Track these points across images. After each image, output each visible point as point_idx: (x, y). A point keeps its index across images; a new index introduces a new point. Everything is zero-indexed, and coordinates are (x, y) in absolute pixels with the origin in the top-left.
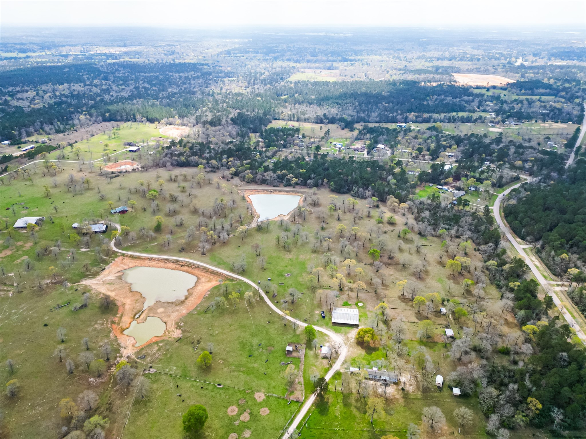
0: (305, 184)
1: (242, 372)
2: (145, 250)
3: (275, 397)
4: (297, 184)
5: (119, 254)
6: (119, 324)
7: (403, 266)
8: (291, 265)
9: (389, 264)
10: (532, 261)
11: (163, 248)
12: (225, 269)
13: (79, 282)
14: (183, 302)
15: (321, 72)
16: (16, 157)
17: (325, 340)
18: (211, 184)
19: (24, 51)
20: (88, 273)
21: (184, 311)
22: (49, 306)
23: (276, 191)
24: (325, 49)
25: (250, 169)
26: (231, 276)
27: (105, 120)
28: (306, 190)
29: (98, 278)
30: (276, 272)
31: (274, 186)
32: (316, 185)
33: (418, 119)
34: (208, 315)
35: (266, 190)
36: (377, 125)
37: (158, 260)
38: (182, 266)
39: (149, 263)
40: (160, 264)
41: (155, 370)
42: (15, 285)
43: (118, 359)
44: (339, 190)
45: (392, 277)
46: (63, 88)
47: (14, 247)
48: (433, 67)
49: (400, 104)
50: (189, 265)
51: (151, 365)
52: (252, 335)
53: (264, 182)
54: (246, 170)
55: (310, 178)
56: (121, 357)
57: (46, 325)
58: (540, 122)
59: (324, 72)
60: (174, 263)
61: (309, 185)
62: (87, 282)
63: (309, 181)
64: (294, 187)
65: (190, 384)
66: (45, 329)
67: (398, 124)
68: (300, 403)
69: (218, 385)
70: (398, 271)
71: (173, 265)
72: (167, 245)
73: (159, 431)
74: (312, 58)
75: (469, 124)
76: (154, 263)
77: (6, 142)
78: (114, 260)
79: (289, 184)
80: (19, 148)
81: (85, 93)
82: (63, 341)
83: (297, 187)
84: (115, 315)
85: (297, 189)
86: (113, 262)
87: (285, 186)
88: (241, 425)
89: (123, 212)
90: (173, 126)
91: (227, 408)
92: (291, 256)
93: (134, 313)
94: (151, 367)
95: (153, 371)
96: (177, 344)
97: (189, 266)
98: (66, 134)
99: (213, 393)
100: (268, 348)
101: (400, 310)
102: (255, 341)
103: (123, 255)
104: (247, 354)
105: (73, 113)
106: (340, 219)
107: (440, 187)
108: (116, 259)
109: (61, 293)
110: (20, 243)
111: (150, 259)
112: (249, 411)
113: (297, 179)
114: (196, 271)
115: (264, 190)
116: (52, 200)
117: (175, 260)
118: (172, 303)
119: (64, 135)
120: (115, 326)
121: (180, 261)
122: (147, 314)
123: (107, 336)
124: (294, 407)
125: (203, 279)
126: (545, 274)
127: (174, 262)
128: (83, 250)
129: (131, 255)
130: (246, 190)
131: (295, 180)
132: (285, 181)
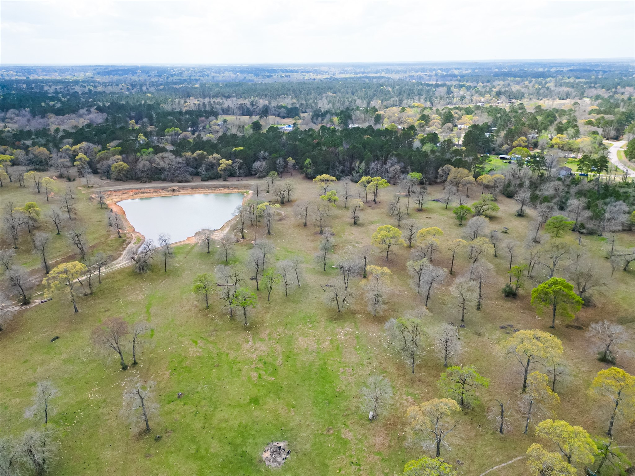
0: (248, 171)
4: (231, 171)
18: (24, 187)
23: (184, 188)
25: (121, 153)
28: (253, 182)
31: (179, 182)
35: (163, 189)
54: (111, 156)
55: (256, 158)
61: (257, 171)
63: (257, 165)
64: (225, 179)
79: (212, 174)
83: (230, 179)
85: (233, 181)
87: (203, 180)
92: (262, 348)
113: (230, 162)
115: (156, 190)
130: (115, 191)
131: (225, 163)
132: (202, 169)
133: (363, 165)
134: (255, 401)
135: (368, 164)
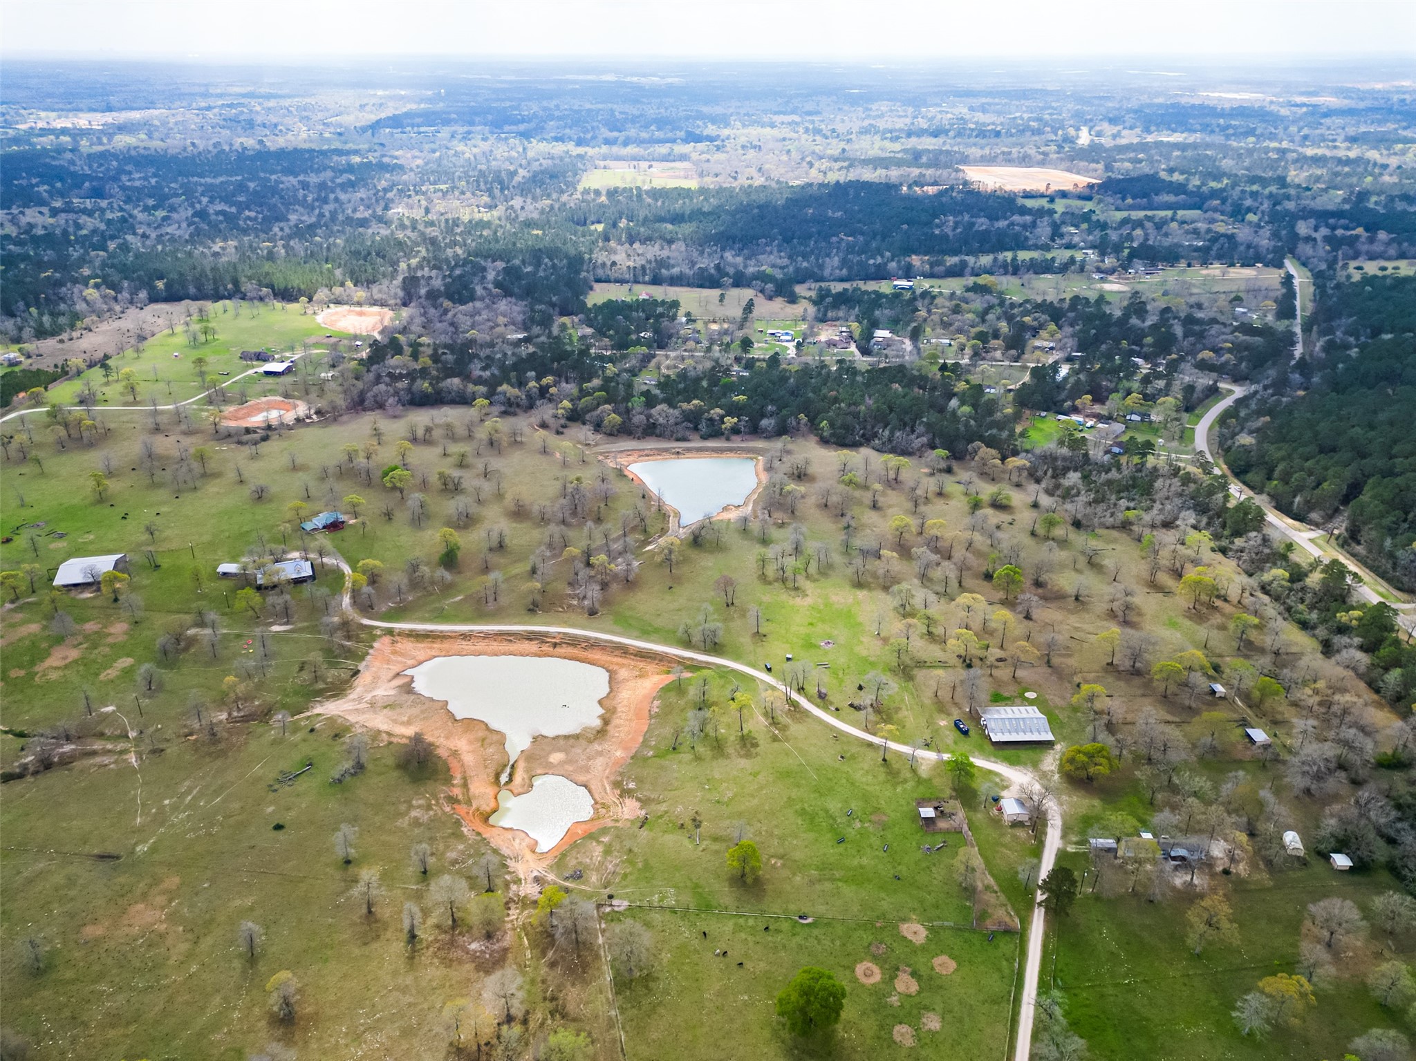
0: (755, 431)
1: (840, 880)
2: (441, 616)
3: (951, 928)
4: (735, 431)
5: (378, 632)
6: (470, 802)
7: (1077, 599)
8: (823, 621)
9: (1044, 599)
11: (483, 607)
12: (665, 642)
13: (308, 709)
14: (601, 733)
15: (650, 167)
17: (997, 784)
18: (521, 443)
20: (321, 685)
21: (616, 752)
22: (260, 779)
23: (688, 450)
24: (636, 112)
25: (607, 402)
26: (692, 659)
27: (154, 299)
28: (760, 444)
29: (351, 697)
30: (795, 640)
31: (678, 440)
32: (782, 431)
33: (936, 269)
34: (686, 757)
35: (666, 450)
36: (847, 285)
37: (487, 636)
38: (555, 645)
39: (465, 645)
40: (494, 646)
41: (626, 903)
42: (132, 734)
43: (514, 887)
44: (842, 439)
45: (1065, 626)
47: (80, 638)
48: (905, 151)
49: (879, 237)
50: (573, 642)
51: (608, 891)
52: (818, 792)
53: (651, 430)
54: (598, 405)
55: (763, 415)
56: (518, 881)
57: (279, 827)
58: (1197, 267)
59: (658, 167)
60: (531, 640)
61: (764, 431)
62: (329, 708)
63: (764, 422)
64: (728, 439)
65: (731, 924)
66: (281, 835)
67: (896, 283)
68: (1016, 935)
69: (801, 917)
70: (1071, 612)
71: (533, 646)
72: (491, 599)
73: (717, 1046)
74: (615, 134)
75: (1049, 276)
76: (481, 645)
78: (372, 647)
79: (714, 431)
81: (65, 233)
82: (348, 862)
83: (733, 437)
84: (447, 781)
85: (737, 442)
86: (371, 651)
87: (705, 438)
88: (907, 1006)
89: (334, 526)
90: (346, 307)
93: (491, 771)
94: (611, 897)
95: (621, 904)
96: (644, 833)
97: (574, 645)
99: (798, 939)
100: (873, 818)
102: (834, 806)
103: (390, 632)
104: (829, 836)
105: (59, 284)
106: (880, 504)
107: (1064, 418)
108: (376, 645)
109: (275, 743)
110: (91, 627)
111: (466, 636)
112: (909, 970)
113: (736, 420)
115: (660, 451)
116: (120, 511)
117: (532, 632)
118: (577, 737)
119: (61, 341)
120: (462, 809)
121: (546, 634)
122: (527, 770)
123: (459, 836)
124: (1006, 946)
125: (624, 673)
126: (1381, 590)
127: (530, 637)
128: (276, 628)
129: (411, 631)
130: (618, 451)
131: (730, 421)
132: (703, 426)
133: (887, 433)
134: (811, 624)
135: (892, 433)
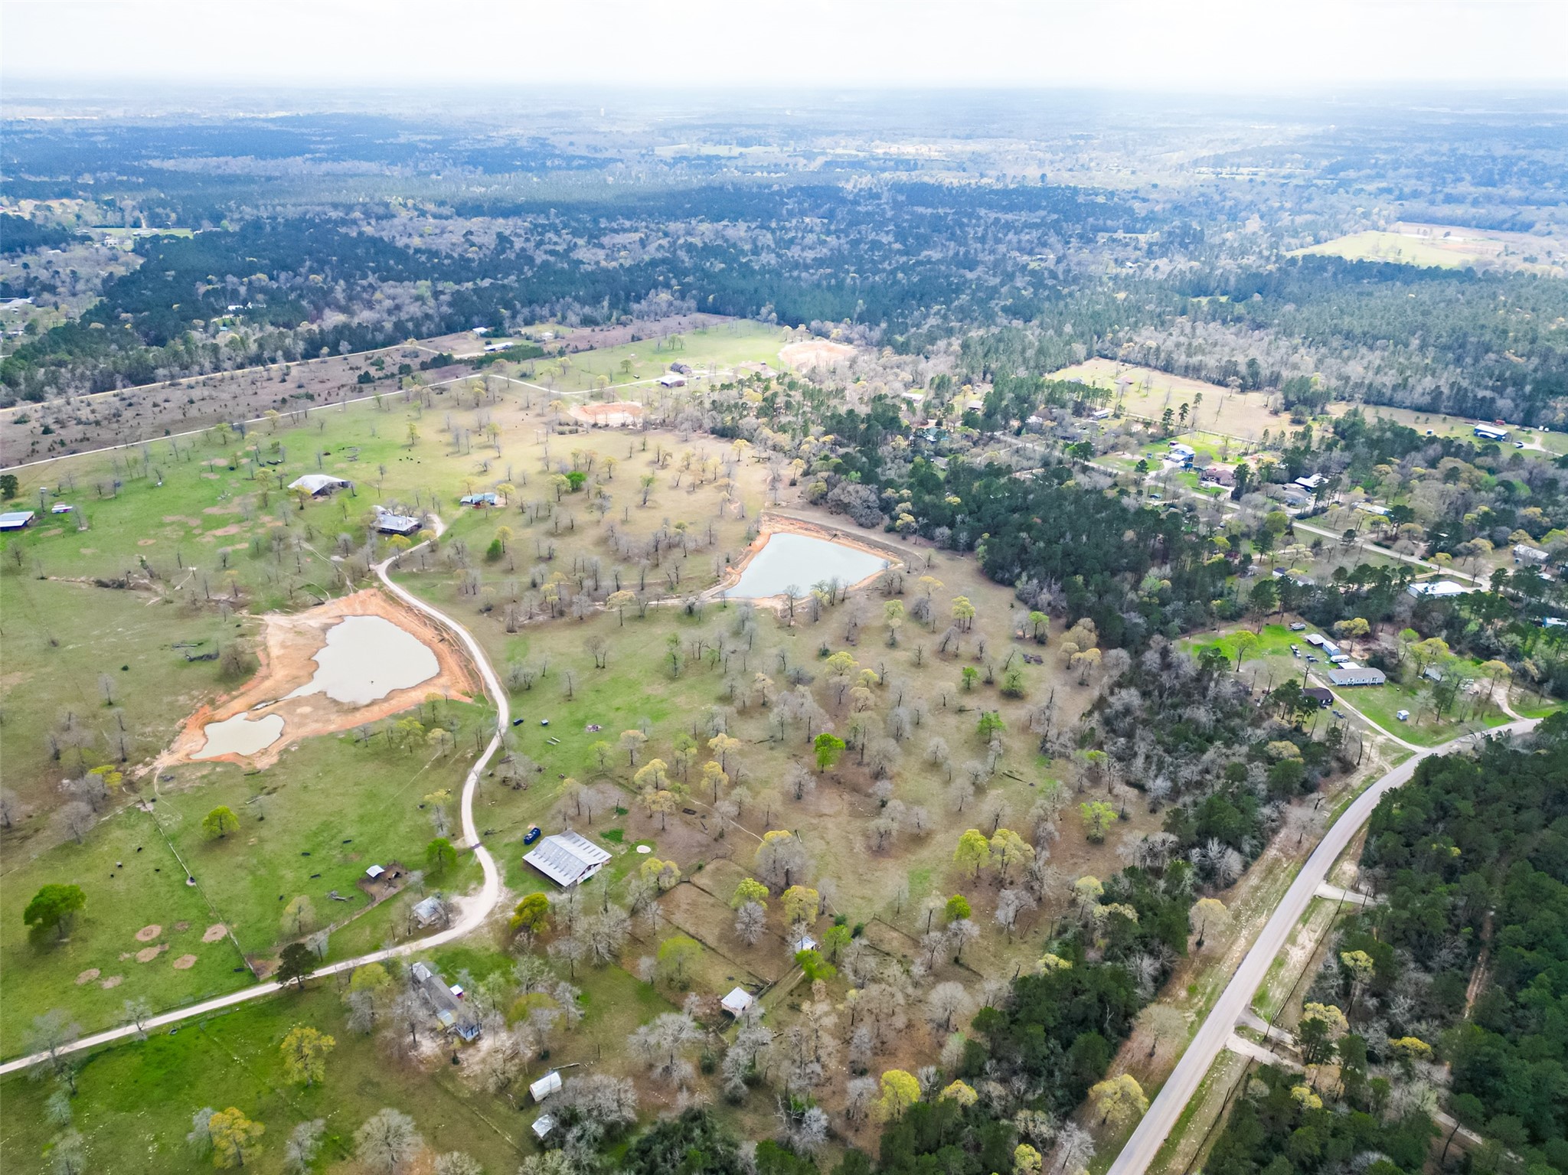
0: (928, 535)
1: (255, 876)
2: (420, 593)
3: (235, 946)
4: (910, 531)
5: (375, 584)
6: (215, 709)
8: (632, 710)
9: (855, 789)
10: (1292, 939)
11: (458, 598)
13: (262, 614)
15: (1447, 234)
16: (460, 361)
17: (466, 887)
19: (744, 143)
20: (290, 603)
21: (336, 723)
22: (170, 639)
23: (847, 535)
26: (490, 691)
30: (581, 714)
32: (952, 546)
34: (353, 750)
35: (827, 529)
37: (420, 615)
38: (443, 640)
39: (401, 615)
40: (414, 624)
41: (152, 809)
42: (178, 588)
43: (139, 766)
44: (996, 573)
45: (815, 821)
46: (705, 230)
47: (251, 524)
50: (456, 645)
51: (159, 797)
52: (362, 819)
53: (841, 508)
56: (146, 765)
57: (126, 669)
60: (437, 630)
61: (937, 539)
63: (944, 531)
64: (904, 538)
65: (162, 855)
66: (118, 674)
67: (1481, 427)
68: (254, 980)
69: (193, 879)
70: (850, 812)
71: (429, 633)
72: (471, 591)
76: (408, 620)
77: (482, 330)
78: (357, 592)
79: (894, 527)
80: (488, 343)
82: (110, 704)
83: (910, 538)
84: (228, 691)
85: (908, 544)
86: (352, 595)
87: (887, 530)
88: (124, 964)
91: (148, 922)
92: (660, 691)
94: (153, 801)
95: (150, 807)
96: (241, 779)
97: (451, 646)
98: (597, 329)
99: (165, 890)
100: (352, 854)
101: (711, 900)
102: (350, 832)
103: (381, 587)
104: (306, 848)
107: (1317, 638)
108: (362, 592)
109: (214, 624)
110: (265, 519)
111: (409, 609)
112: (168, 948)
113: (913, 519)
114: (452, 661)
115: (820, 530)
116: (408, 454)
117: (443, 624)
120: (208, 709)
121: (447, 628)
123: (173, 721)
124: (235, 980)
125: (443, 680)
127: (438, 627)
128: (336, 558)
129: (393, 592)
130: (787, 518)
131: (904, 519)
132: (887, 518)
134: (618, 709)
